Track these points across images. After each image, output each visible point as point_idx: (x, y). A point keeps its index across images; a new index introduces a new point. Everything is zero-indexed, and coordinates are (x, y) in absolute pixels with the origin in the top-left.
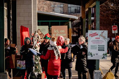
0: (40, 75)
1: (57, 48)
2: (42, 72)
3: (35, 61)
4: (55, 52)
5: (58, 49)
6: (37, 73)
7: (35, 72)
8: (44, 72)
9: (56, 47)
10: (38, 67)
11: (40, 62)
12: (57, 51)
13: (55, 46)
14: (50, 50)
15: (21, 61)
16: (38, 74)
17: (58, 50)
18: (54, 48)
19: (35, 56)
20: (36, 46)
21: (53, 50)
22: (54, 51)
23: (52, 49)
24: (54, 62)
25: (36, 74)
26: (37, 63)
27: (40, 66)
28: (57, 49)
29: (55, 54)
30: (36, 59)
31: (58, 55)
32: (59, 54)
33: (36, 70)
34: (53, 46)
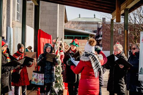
0: (61, 92)
1: (97, 57)
2: (64, 88)
3: (56, 74)
4: (93, 65)
5: (98, 59)
6: (58, 88)
7: (55, 88)
8: (67, 88)
9: (95, 56)
10: (59, 82)
11: (62, 75)
12: (97, 64)
13: (93, 55)
14: (85, 62)
15: (39, 74)
16: (59, 90)
17: (99, 61)
18: (92, 58)
19: (56, 68)
20: (58, 55)
21: (90, 61)
22: (91, 64)
23: (88, 60)
24: (89, 81)
25: (56, 90)
26: (58, 76)
27: (62, 79)
28: (96, 59)
29: (94, 69)
30: (57, 71)
31: (98, 69)
32: (100, 68)
33: (57, 85)
34: (90, 54)
